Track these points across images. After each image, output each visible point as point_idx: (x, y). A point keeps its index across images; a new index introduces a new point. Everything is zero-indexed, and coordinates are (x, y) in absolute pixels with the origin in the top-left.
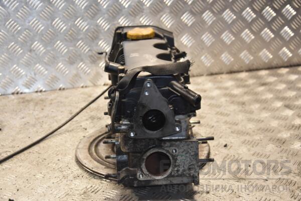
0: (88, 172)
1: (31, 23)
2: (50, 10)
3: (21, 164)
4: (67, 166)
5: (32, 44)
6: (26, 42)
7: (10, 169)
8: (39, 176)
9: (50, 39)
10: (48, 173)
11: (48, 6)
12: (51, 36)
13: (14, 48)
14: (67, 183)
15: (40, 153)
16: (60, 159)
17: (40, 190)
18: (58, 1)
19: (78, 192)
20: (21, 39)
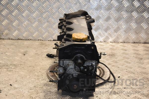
0: (49, 79)
1: (49, 9)
2: (58, 4)
3: (23, 70)
4: (42, 75)
5: (49, 19)
6: (46, 18)
7: (18, 72)
8: (28, 77)
9: (57, 17)
10: (32, 76)
11: (57, 2)
12: (57, 16)
13: (41, 20)
14: (38, 82)
15: (34, 67)
16: (41, 71)
17: (24, 83)
18: (62, 1)
19: (39, 86)
20: (44, 16)
